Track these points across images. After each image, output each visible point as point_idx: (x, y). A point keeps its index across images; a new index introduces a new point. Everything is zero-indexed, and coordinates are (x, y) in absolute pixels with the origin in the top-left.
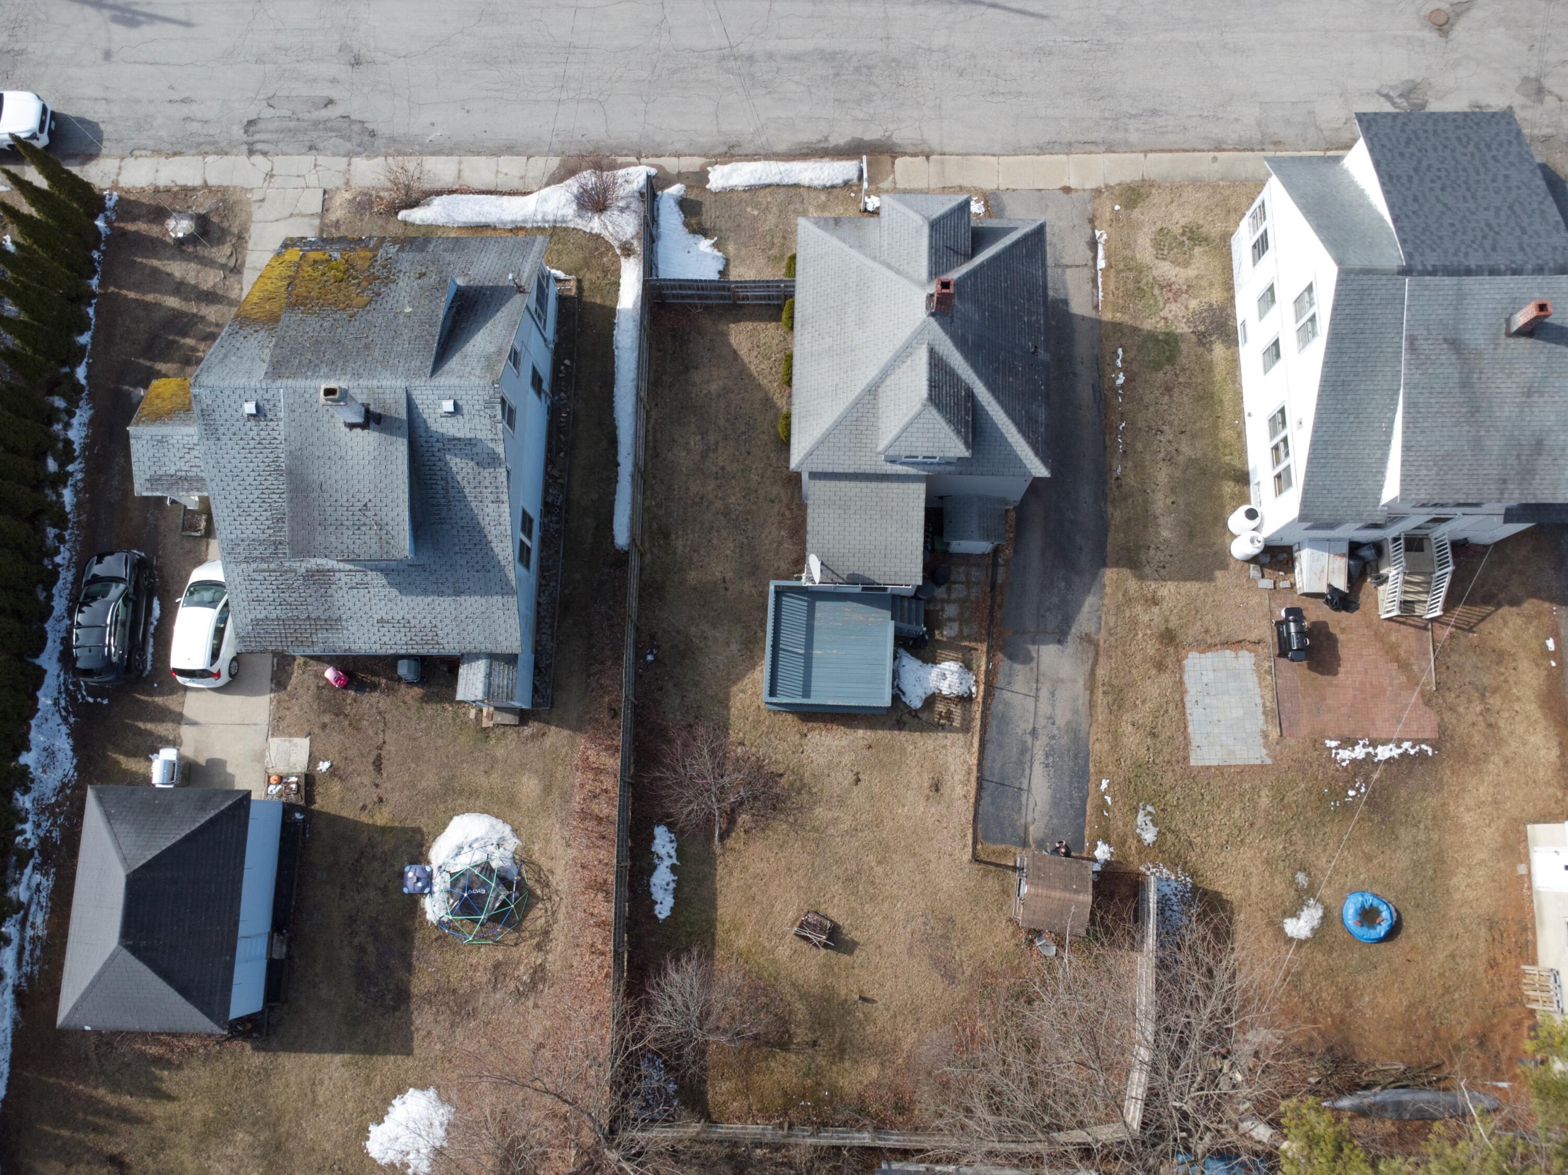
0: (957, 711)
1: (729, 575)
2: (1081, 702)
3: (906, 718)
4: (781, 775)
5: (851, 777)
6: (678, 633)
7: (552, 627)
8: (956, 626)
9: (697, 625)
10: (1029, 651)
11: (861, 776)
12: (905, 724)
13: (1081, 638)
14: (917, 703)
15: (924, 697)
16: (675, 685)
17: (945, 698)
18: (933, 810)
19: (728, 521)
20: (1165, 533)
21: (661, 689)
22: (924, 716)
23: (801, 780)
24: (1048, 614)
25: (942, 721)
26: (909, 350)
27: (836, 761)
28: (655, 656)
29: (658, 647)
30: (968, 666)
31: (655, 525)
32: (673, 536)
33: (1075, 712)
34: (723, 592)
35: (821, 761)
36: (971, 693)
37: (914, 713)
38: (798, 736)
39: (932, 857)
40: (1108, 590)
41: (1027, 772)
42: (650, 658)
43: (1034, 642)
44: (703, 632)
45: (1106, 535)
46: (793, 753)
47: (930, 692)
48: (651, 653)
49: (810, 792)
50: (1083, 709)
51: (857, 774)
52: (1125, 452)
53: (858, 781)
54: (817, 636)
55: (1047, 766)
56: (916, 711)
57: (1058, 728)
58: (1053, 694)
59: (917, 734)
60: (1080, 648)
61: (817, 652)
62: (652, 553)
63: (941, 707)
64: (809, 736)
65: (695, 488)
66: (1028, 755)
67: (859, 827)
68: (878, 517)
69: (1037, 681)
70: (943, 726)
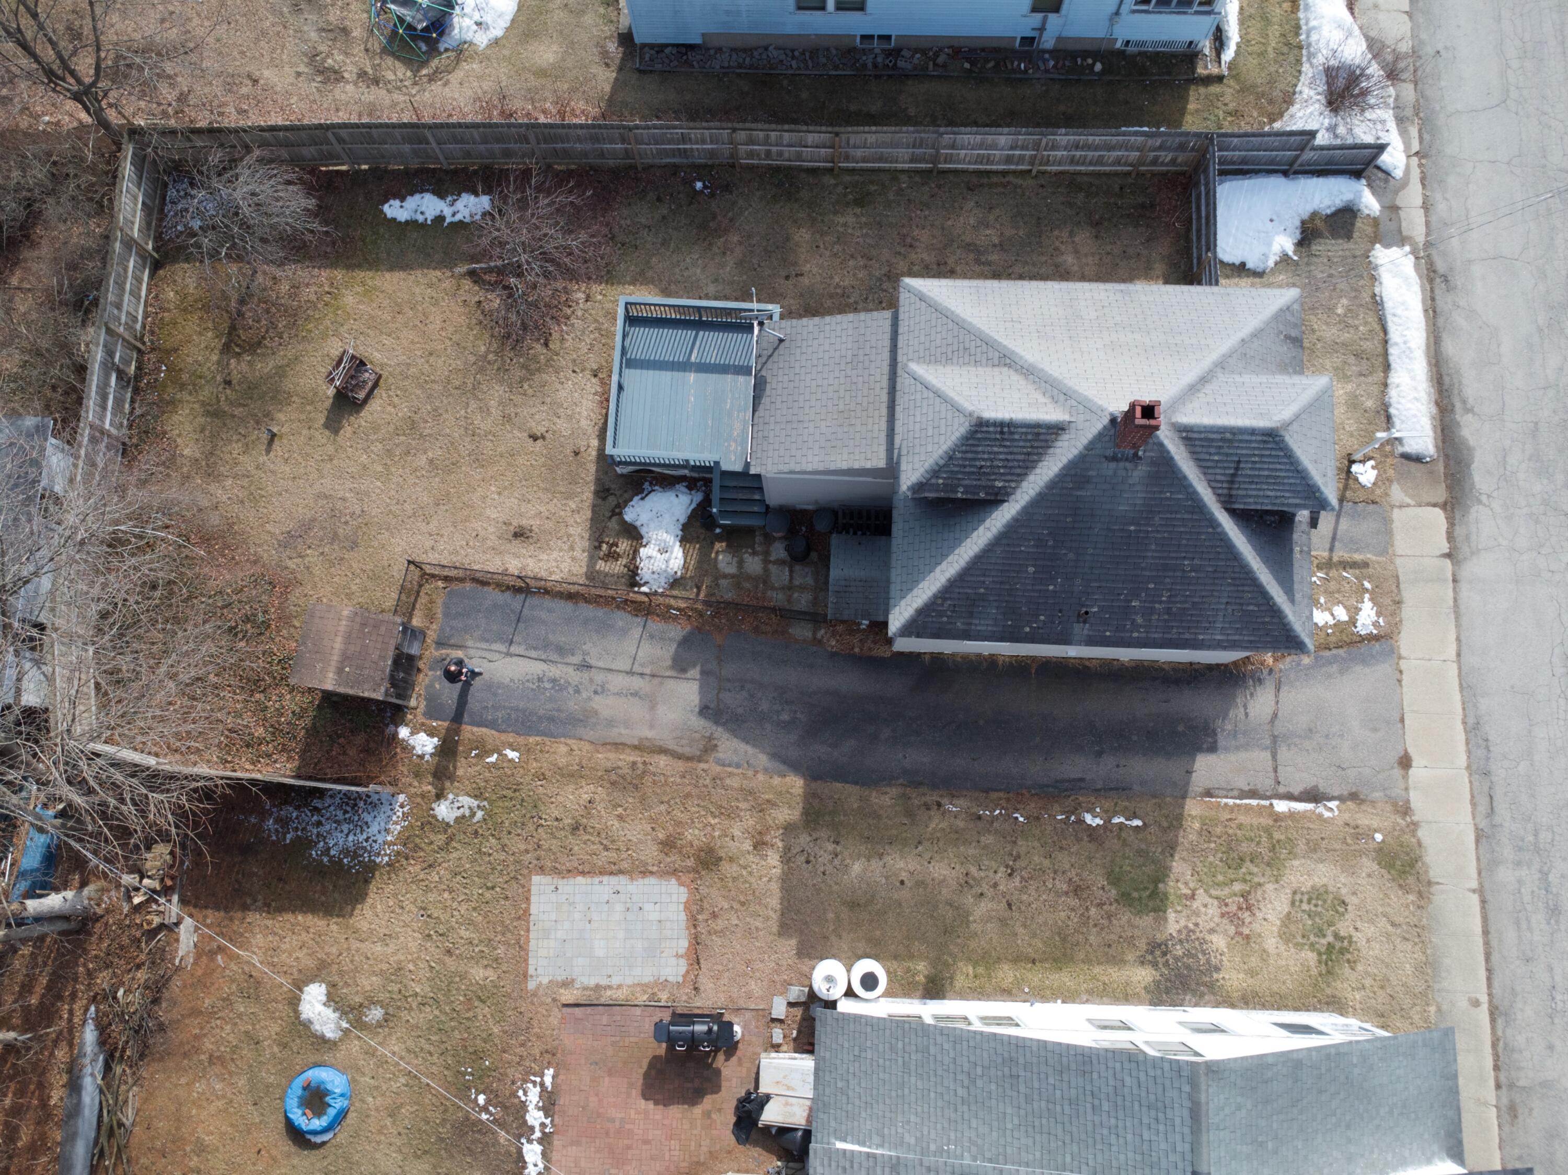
0: (617, 567)
1: (805, 281)
2: (623, 731)
3: (612, 501)
4: (546, 345)
5: (539, 430)
6: (731, 220)
8: (732, 570)
9: (740, 243)
10: (694, 666)
11: (540, 442)
12: (604, 499)
13: (710, 738)
14: (630, 515)
15: (638, 524)
16: (664, 217)
17: (636, 552)
18: (491, 529)
19: (880, 279)
20: (857, 867)
21: (659, 199)
22: (613, 524)
23: (538, 370)
24: (744, 693)
25: (604, 546)
26: (1062, 397)
27: (561, 411)
28: (702, 192)
29: (712, 195)
30: (676, 583)
31: (873, 188)
32: (858, 211)
33: (611, 723)
34: (784, 273)
35: (562, 394)
36: (640, 586)
37: (617, 511)
38: (595, 367)
39: (432, 527)
40: (776, 780)
41: (533, 654)
42: (699, 185)
43: (703, 673)
44: (732, 251)
45: (856, 783)
46: (574, 361)
47: (643, 531)
48: (705, 187)
49: (522, 380)
50: (616, 734)
51: (543, 438)
52: (979, 818)
53: (534, 438)
55: (540, 680)
56: (620, 514)
57: (589, 699)
58: (635, 694)
59: (589, 514)
60: (697, 736)
62: (836, 185)
63: (624, 546)
64: (594, 380)
65: (923, 236)
66: (554, 657)
67: (476, 438)
69: (653, 676)
70: (599, 547)
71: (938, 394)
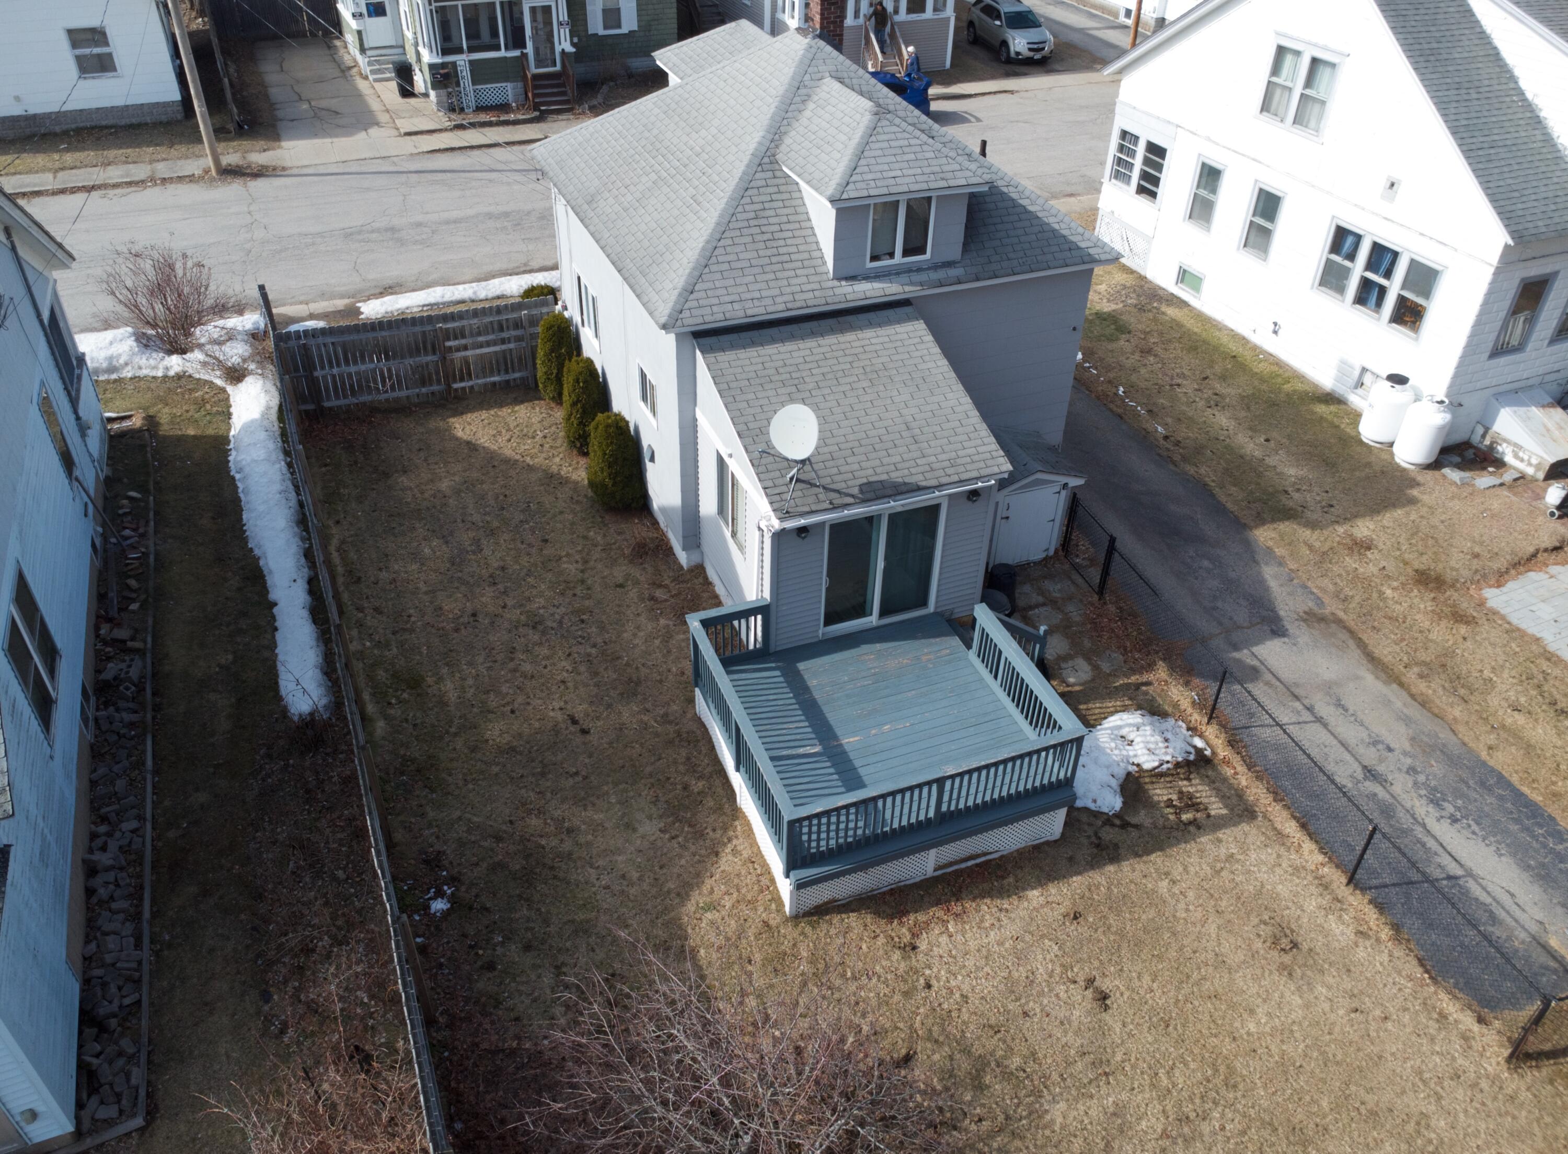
0: (1199, 789)
1: (579, 710)
2: (1399, 704)
3: (1108, 834)
4: (907, 1059)
5: (1083, 1000)
6: (498, 839)
7: (136, 917)
8: (1081, 663)
9: (541, 812)
10: (1240, 662)
11: (1105, 985)
12: (1116, 846)
13: (1305, 620)
14: (1112, 802)
15: (1115, 783)
16: (528, 948)
17: (1156, 774)
18: (1321, 990)
19: (544, 633)
20: (1292, 471)
21: (490, 966)
22: (1141, 817)
23: (967, 1051)
24: (1219, 604)
25: (1185, 817)
26: (802, 91)
27: (1020, 973)
28: (453, 899)
29: (454, 880)
30: (1155, 710)
31: (381, 675)
32: (430, 680)
33: (1407, 721)
34: (579, 739)
35: (986, 987)
36: (1199, 751)
37: (1119, 821)
38: (897, 955)
39: (1418, 1102)
40: (1281, 552)
41: (1431, 843)
42: (439, 905)
43: (1236, 647)
44: (559, 822)
45: (1212, 495)
46: (907, 994)
47: (1121, 773)
48: (440, 894)
49: (1007, 1076)
50: (1414, 711)
51: (1090, 982)
52: (1150, 411)
53: (1103, 998)
54: (833, 717)
55: (1454, 820)
56: (1116, 815)
57: (1405, 754)
58: (1339, 704)
59: (1154, 857)
60: (1316, 633)
61: (849, 741)
62: (386, 717)
63: (1160, 793)
64: (923, 946)
65: (453, 605)
66: (1401, 814)
67: (1188, 1109)
68: (865, 384)
69: (1297, 698)
70: (1193, 822)
71: (860, 154)
